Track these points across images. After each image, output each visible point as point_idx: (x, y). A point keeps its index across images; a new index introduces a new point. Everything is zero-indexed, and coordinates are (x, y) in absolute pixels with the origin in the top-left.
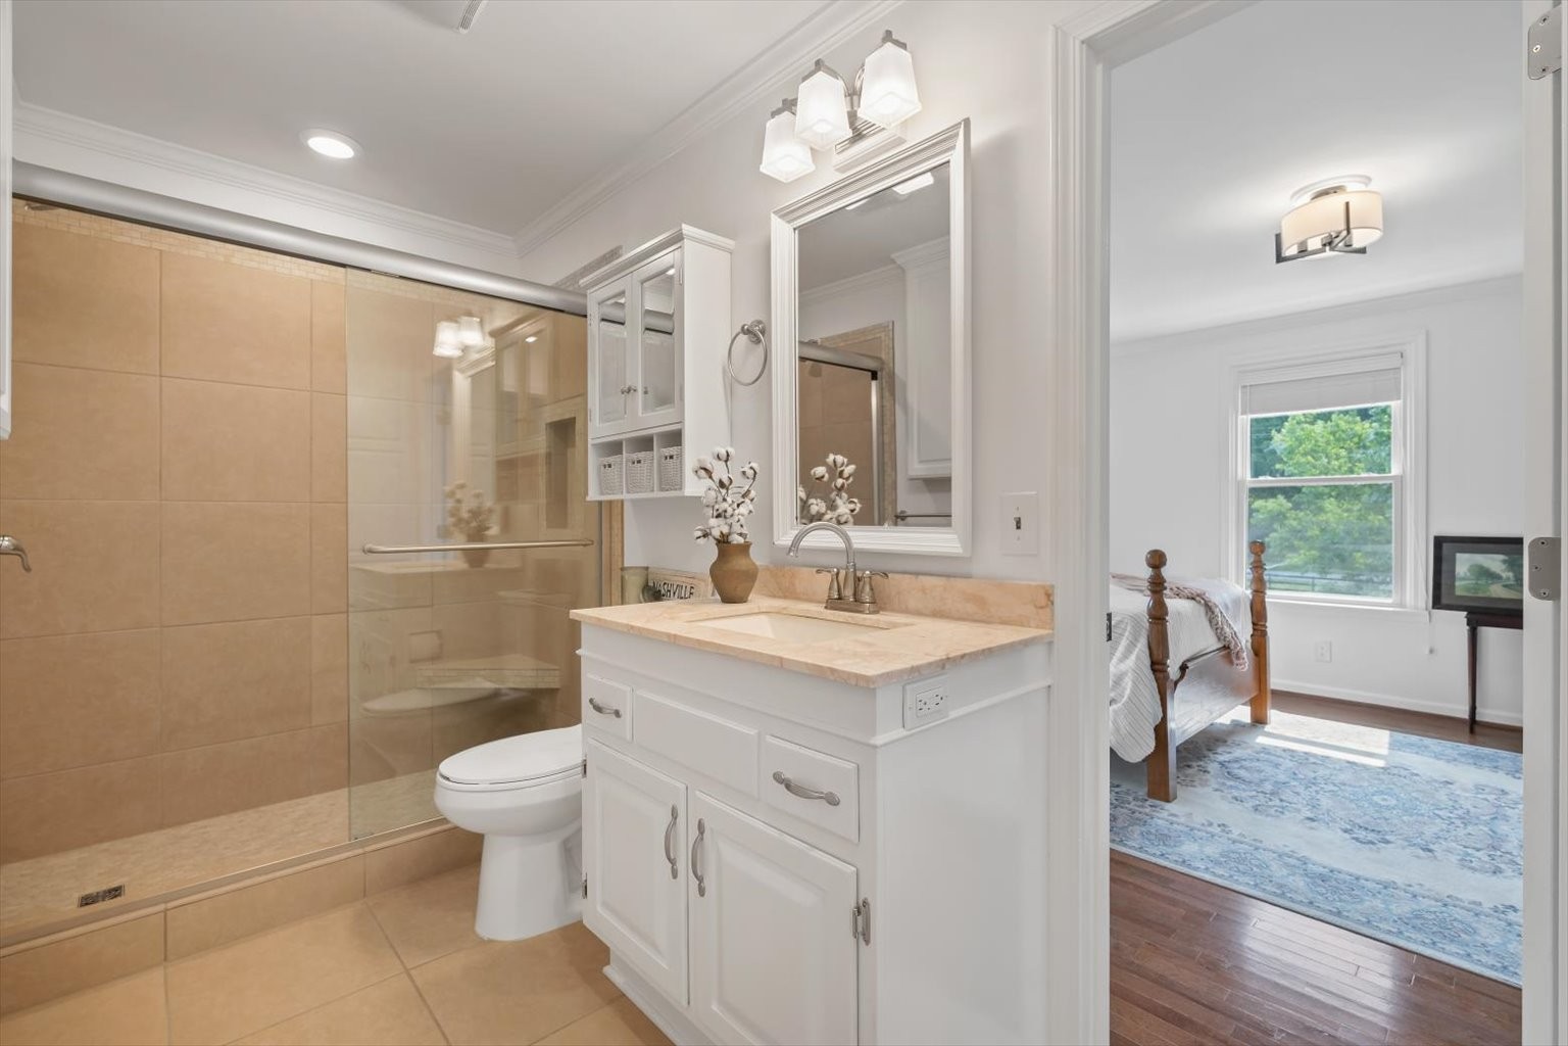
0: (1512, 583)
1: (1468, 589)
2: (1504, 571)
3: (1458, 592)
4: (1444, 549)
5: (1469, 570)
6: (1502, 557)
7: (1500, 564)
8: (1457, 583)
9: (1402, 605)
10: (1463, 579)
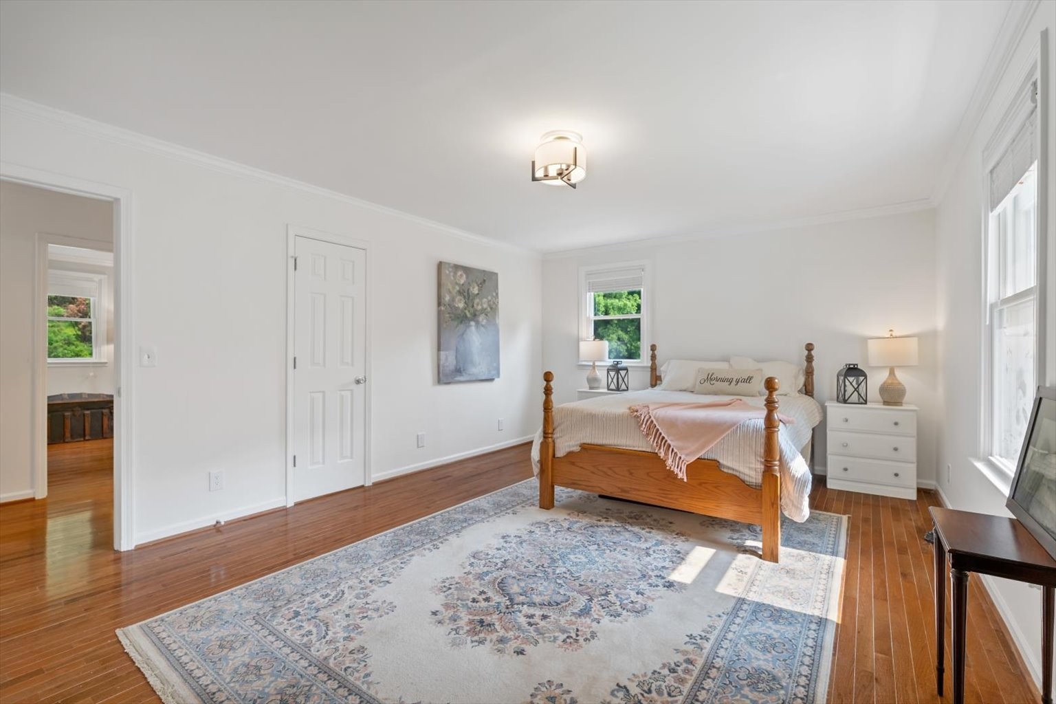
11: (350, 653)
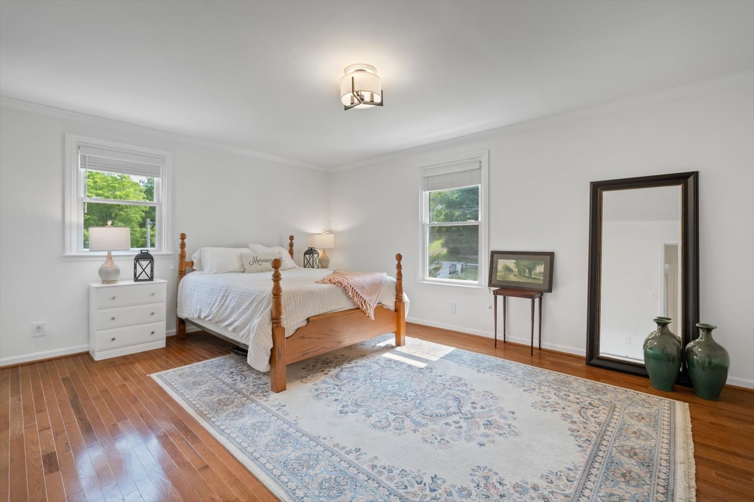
0: (517, 274)
1: (501, 277)
2: (514, 268)
3: (498, 279)
4: (495, 255)
5: (502, 268)
6: (514, 261)
7: (513, 264)
8: (498, 274)
9: (481, 285)
10: (500, 272)
11: (552, 482)
